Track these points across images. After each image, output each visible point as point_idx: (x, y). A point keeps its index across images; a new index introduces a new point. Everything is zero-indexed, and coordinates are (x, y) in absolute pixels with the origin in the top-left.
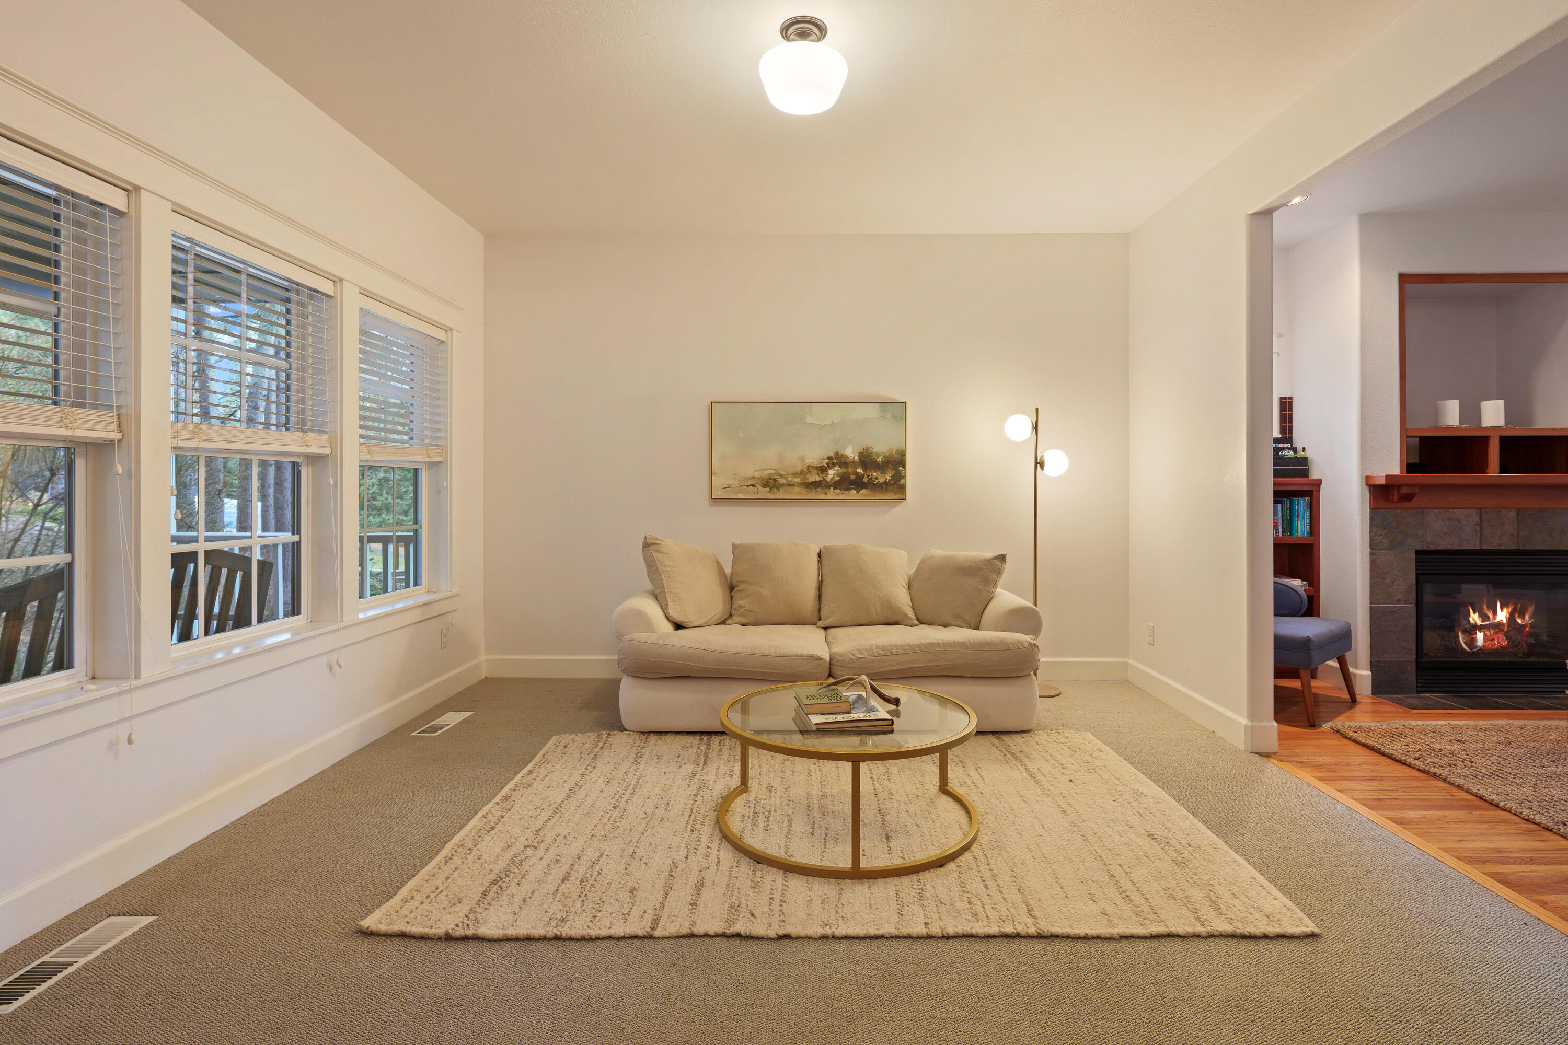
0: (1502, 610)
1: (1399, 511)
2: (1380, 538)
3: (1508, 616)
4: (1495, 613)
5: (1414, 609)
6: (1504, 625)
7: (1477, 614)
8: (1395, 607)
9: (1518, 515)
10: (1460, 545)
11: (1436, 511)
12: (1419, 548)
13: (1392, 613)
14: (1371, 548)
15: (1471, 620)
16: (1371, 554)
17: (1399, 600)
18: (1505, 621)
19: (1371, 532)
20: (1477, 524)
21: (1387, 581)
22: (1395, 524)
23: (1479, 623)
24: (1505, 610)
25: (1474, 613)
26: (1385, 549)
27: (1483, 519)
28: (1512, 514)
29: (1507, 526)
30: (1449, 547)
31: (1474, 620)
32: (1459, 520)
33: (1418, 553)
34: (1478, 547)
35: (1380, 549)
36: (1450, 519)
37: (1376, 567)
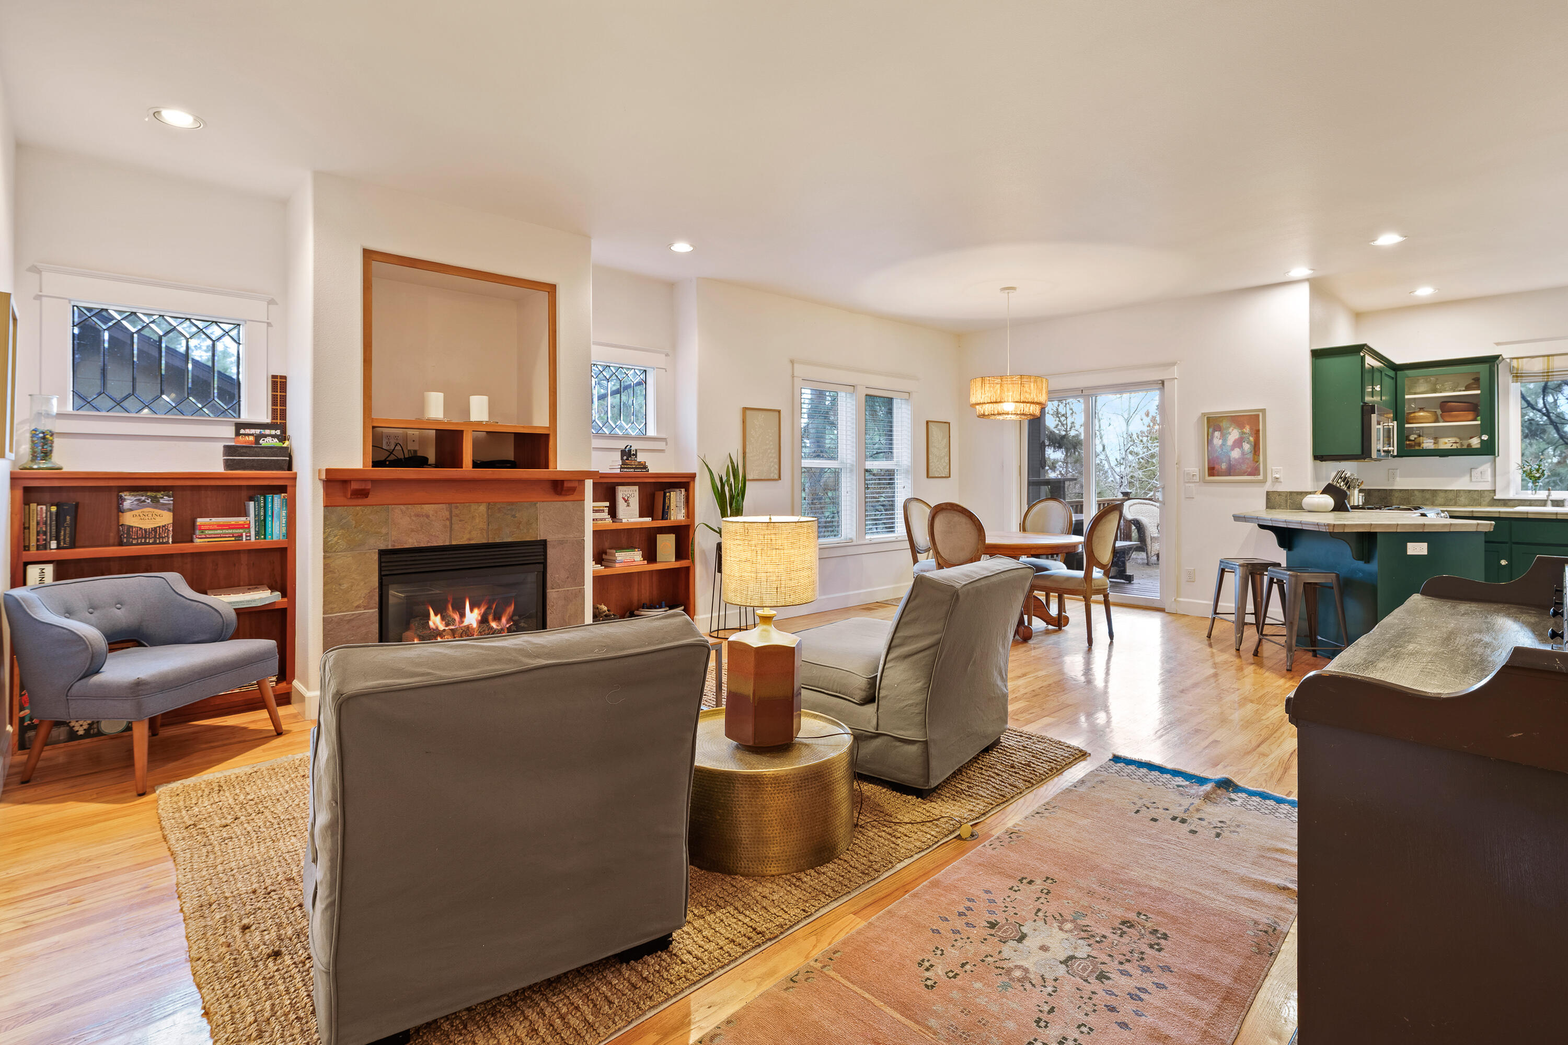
0: (472, 610)
1: (358, 508)
2: (336, 539)
3: (479, 618)
4: (463, 615)
5: (377, 614)
6: (473, 629)
7: (439, 616)
8: (353, 615)
9: (488, 509)
10: (428, 542)
11: (402, 507)
12: (383, 547)
13: (349, 621)
14: (325, 551)
15: (431, 623)
16: (325, 558)
17: (358, 607)
18: (475, 625)
19: (324, 533)
20: (447, 519)
21: (345, 586)
22: (354, 522)
23: (442, 627)
24: (476, 611)
25: (436, 615)
26: (341, 551)
27: (453, 514)
28: (483, 508)
29: (477, 521)
30: (416, 545)
31: (434, 624)
32: (428, 516)
33: (382, 553)
34: (447, 543)
35: (335, 551)
36: (417, 515)
37: (330, 571)
